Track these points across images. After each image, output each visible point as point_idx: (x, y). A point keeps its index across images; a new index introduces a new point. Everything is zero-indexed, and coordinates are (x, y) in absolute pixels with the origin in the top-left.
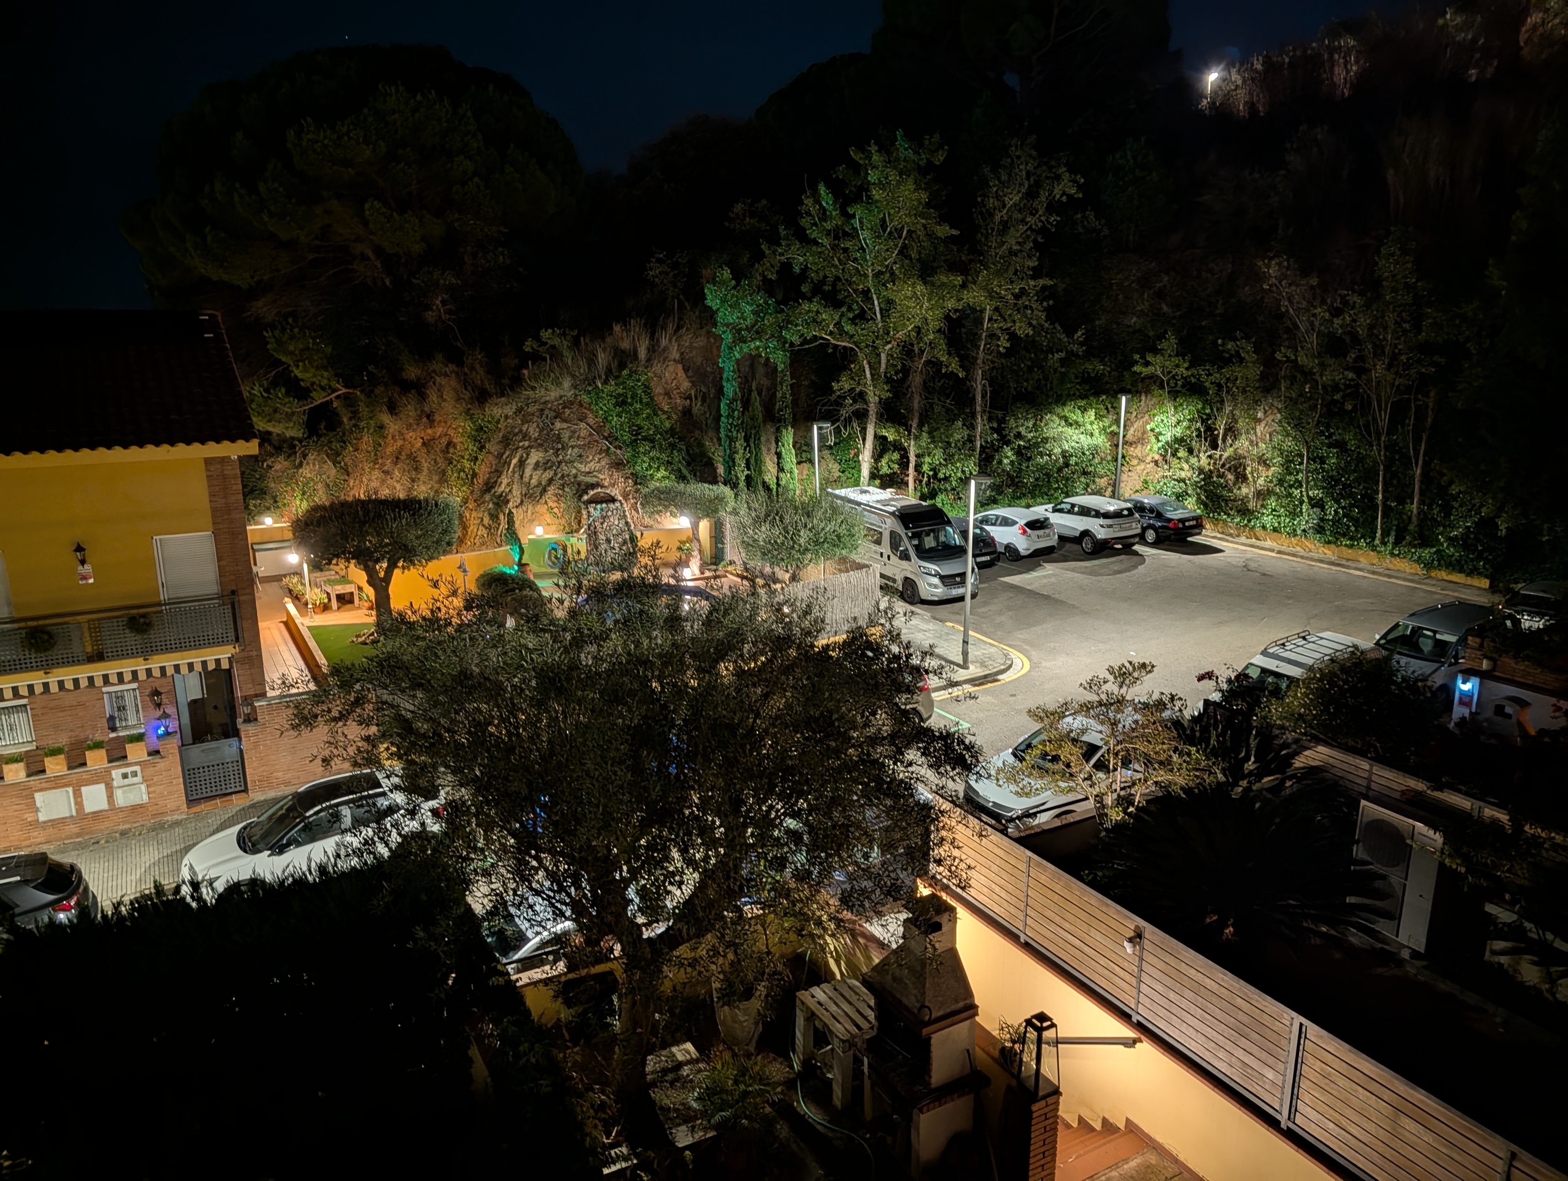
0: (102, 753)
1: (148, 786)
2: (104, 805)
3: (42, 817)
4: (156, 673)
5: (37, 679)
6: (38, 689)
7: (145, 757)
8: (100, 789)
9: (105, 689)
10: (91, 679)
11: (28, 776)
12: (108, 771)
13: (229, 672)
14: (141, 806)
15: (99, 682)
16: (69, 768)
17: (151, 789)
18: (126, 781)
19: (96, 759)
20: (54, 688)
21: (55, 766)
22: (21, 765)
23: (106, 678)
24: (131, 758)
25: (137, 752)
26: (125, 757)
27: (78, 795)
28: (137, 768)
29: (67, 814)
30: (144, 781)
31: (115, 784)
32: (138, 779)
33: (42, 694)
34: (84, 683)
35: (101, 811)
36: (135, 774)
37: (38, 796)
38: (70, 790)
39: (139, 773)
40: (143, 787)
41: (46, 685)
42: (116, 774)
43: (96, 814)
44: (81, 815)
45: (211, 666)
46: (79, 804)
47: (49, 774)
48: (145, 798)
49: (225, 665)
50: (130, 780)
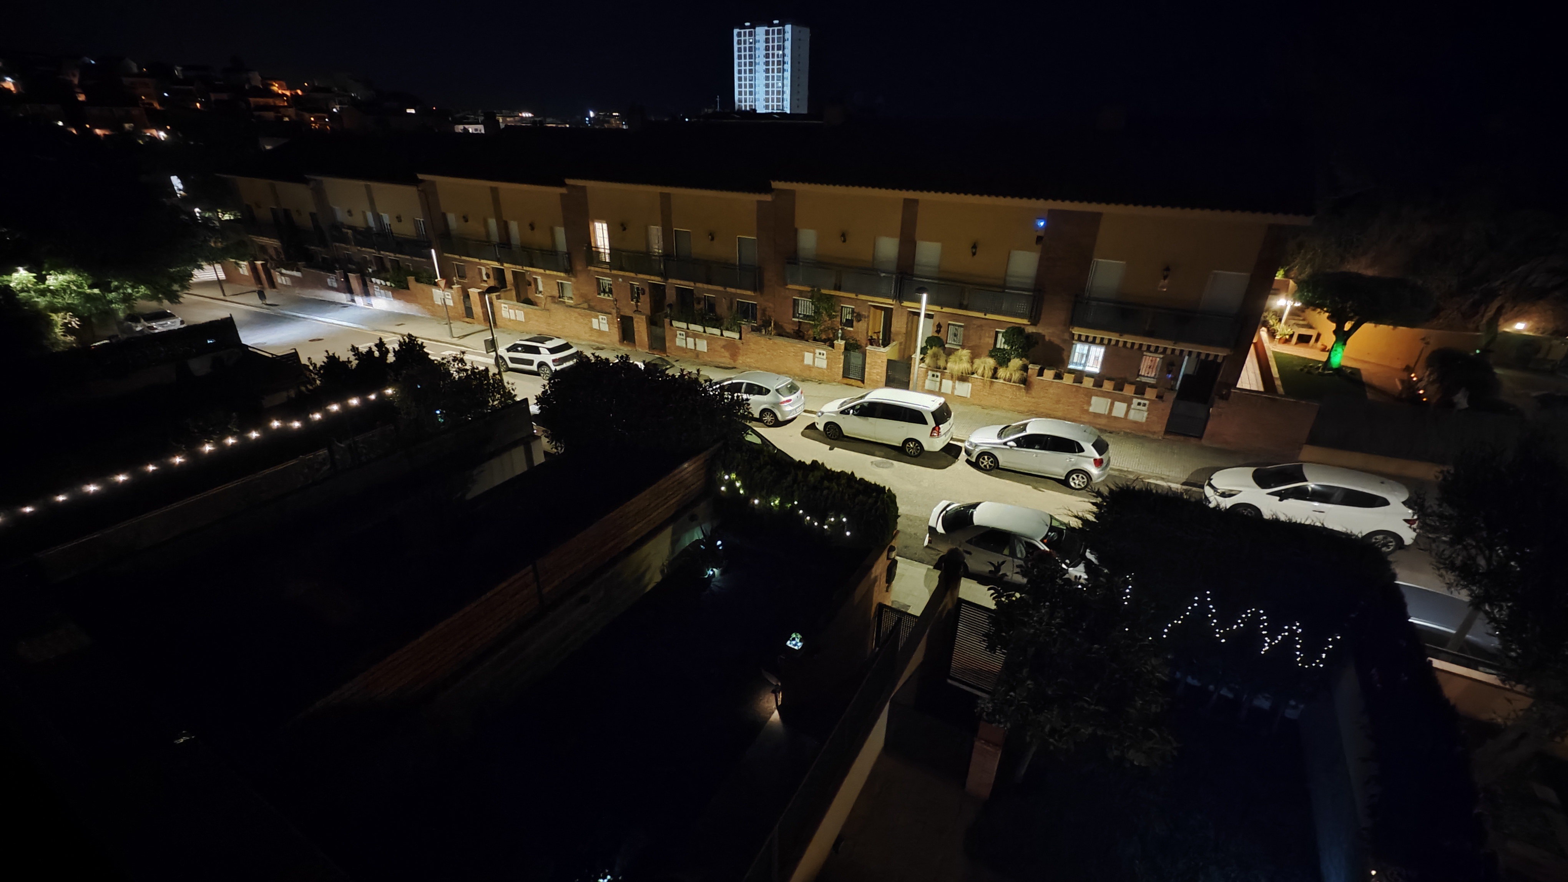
0: (1133, 388)
1: (1148, 414)
2: (1122, 415)
3: (1091, 409)
4: (1177, 352)
5: (1114, 337)
6: (1113, 343)
7: (1154, 398)
8: (1124, 406)
9: (1145, 353)
10: (1141, 345)
11: (1094, 386)
12: (1132, 398)
13: (1220, 365)
14: (1141, 424)
15: (1144, 348)
16: (1114, 390)
17: (1149, 416)
18: (1139, 407)
19: (1129, 390)
20: (1121, 344)
21: (1108, 386)
22: (1092, 380)
23: (1149, 347)
24: (1146, 396)
25: (1150, 394)
26: (1143, 394)
27: (1112, 404)
28: (1147, 402)
29: (1103, 413)
30: (1148, 410)
31: (1133, 406)
32: (1145, 408)
33: (1114, 345)
34: (1136, 347)
35: (1121, 418)
36: (1144, 405)
37: (1094, 399)
38: (1110, 400)
39: (1147, 405)
40: (1146, 414)
41: (1117, 342)
42: (1135, 401)
43: (1116, 418)
44: (1109, 416)
45: (1211, 358)
46: (1111, 410)
47: (1103, 389)
48: (1144, 420)
49: (1219, 360)
50: (1141, 407)
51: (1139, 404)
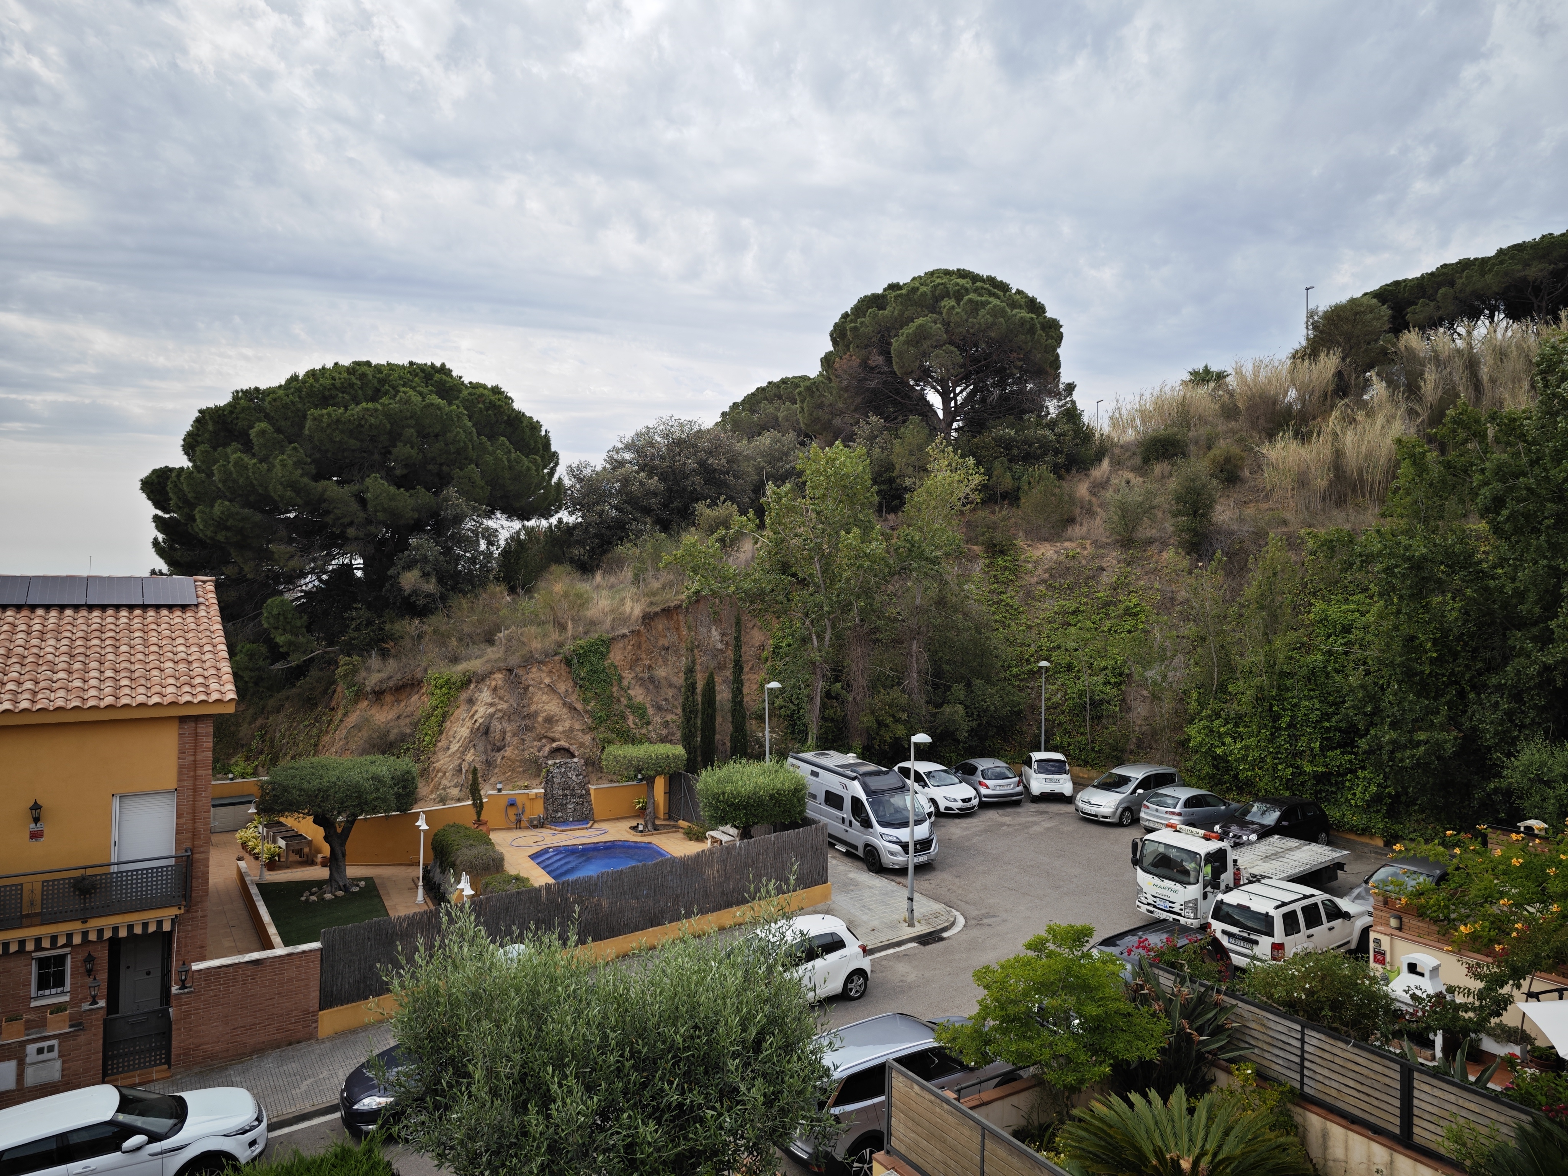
0: (20, 1025)
1: (63, 1063)
4: (93, 937)
7: (66, 1029)
8: (12, 1066)
9: (35, 955)
10: (22, 943)
12: (23, 1046)
13: (170, 934)
14: (52, 1085)
15: (30, 946)
17: (67, 1065)
18: (41, 1057)
19: (13, 1032)
23: (38, 942)
24: (50, 1031)
25: (58, 1024)
26: (44, 1030)
28: (55, 1042)
30: (61, 1056)
31: (28, 1060)
32: (55, 1054)
34: (13, 948)
35: (7, 1092)
36: (51, 1049)
39: (56, 1048)
40: (58, 1064)
42: (32, 1048)
43: (1, 1095)
45: (152, 928)
48: (57, 1076)
49: (167, 927)
50: (46, 1056)
51: (40, 1051)
